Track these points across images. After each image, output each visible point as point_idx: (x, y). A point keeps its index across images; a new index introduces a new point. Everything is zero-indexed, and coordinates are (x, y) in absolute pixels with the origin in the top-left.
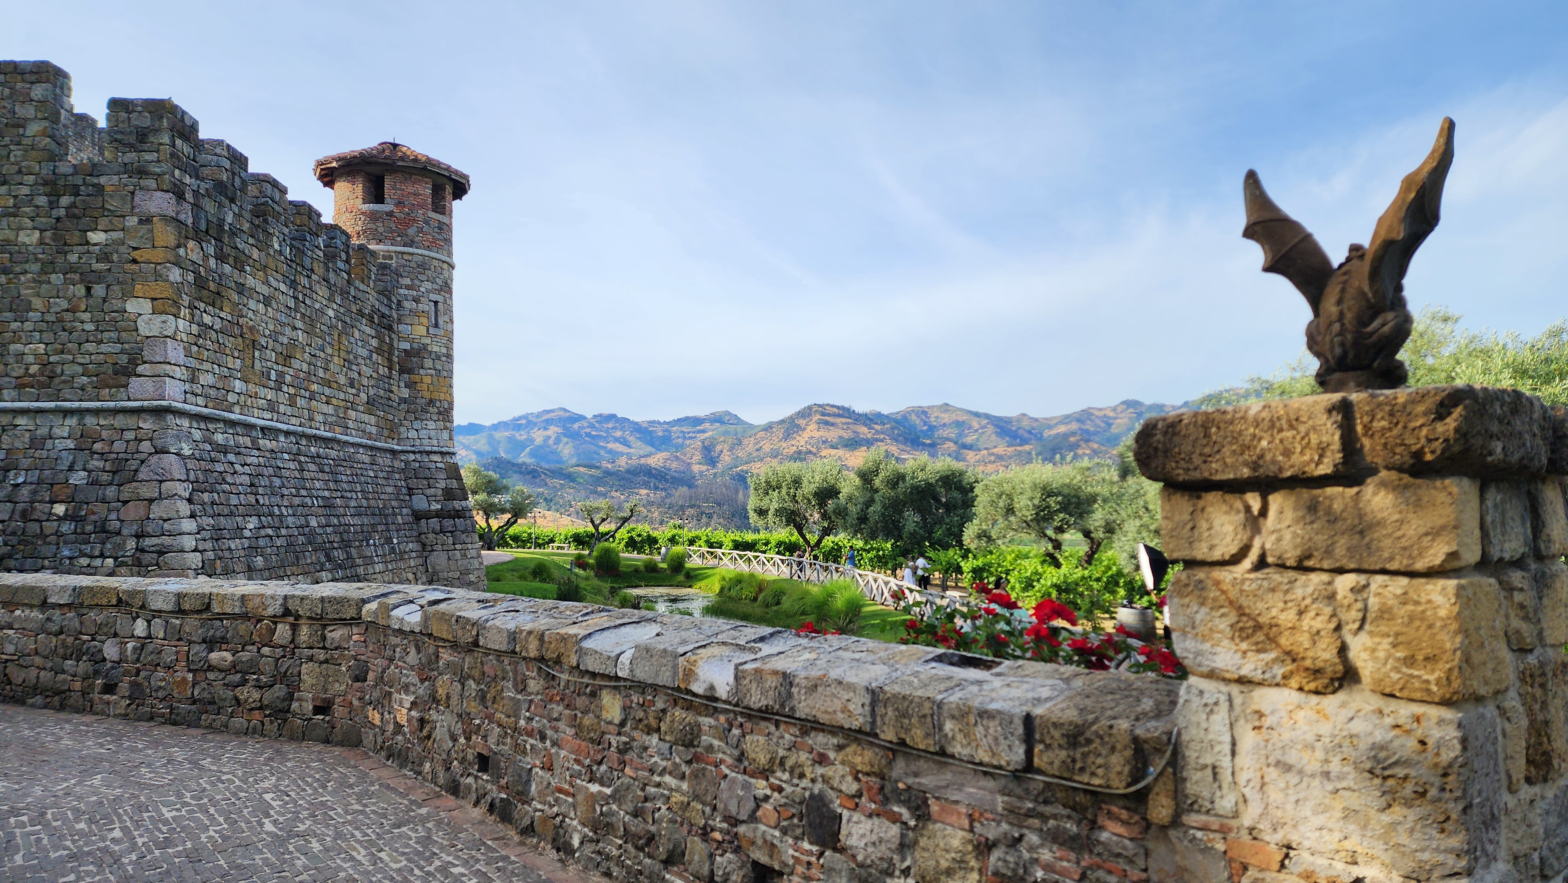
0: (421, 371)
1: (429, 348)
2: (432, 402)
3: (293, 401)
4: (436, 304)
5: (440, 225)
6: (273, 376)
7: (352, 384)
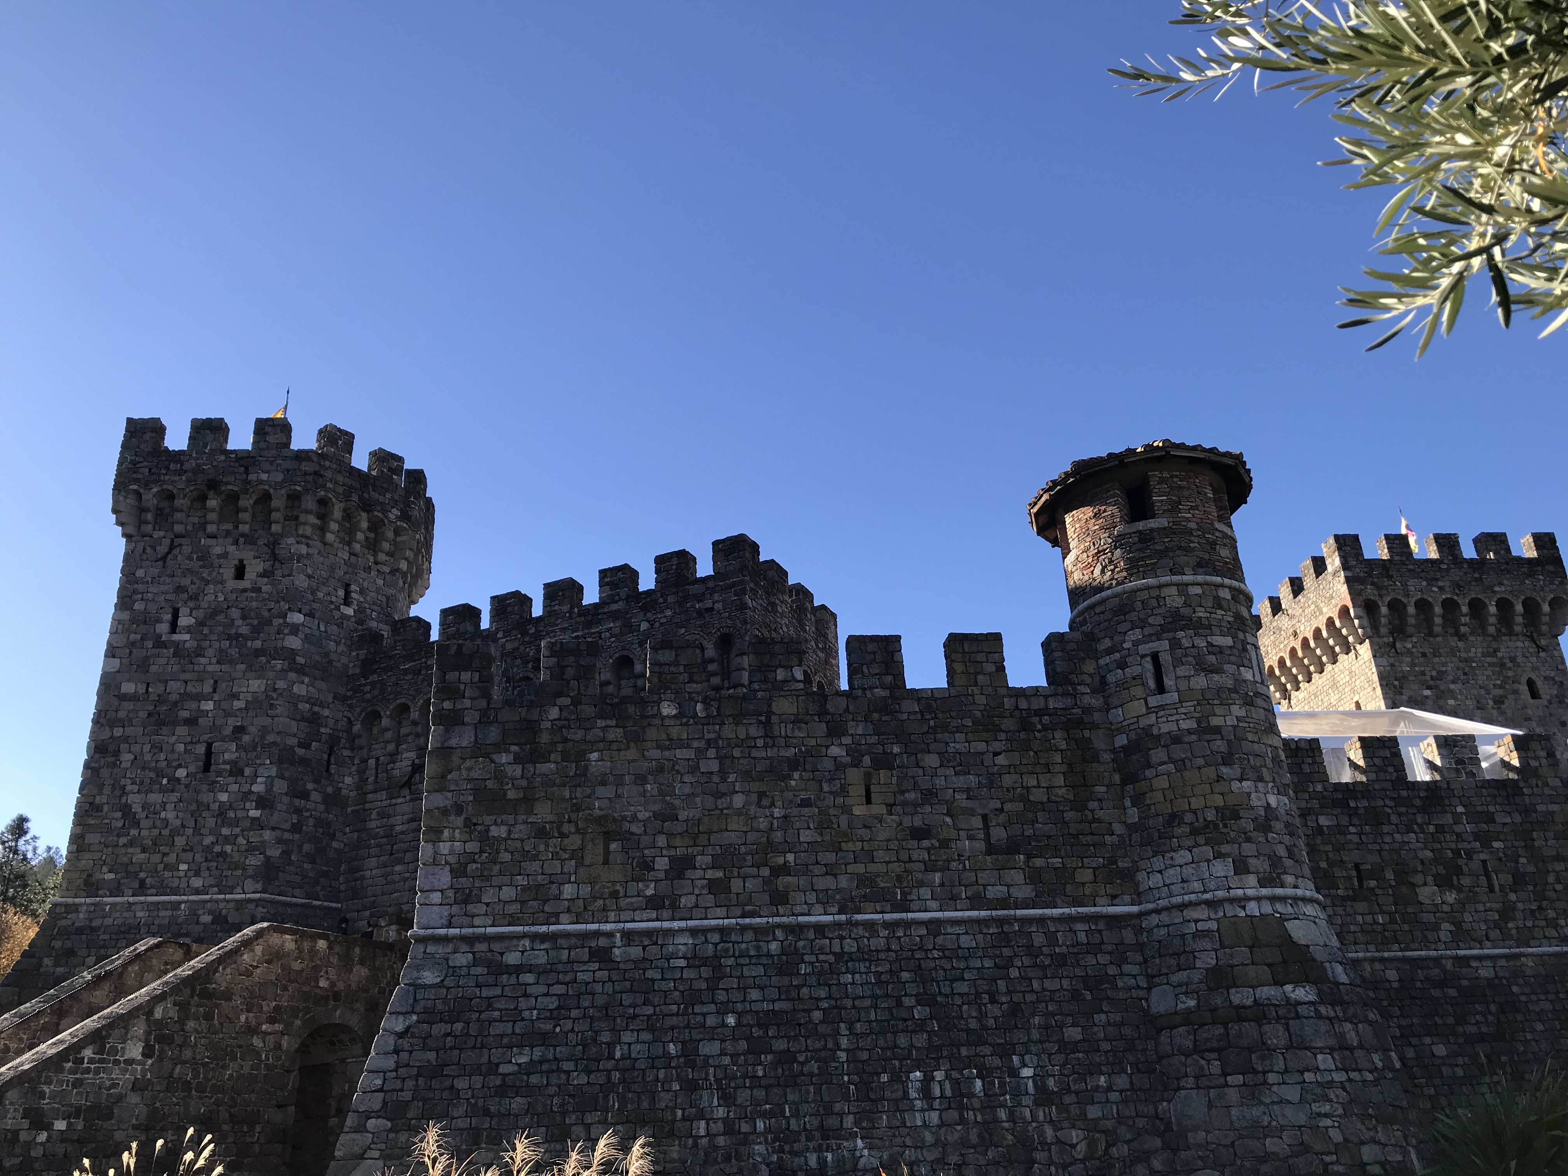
0: (1149, 773)
1: (1155, 731)
2: (1174, 818)
3: (714, 887)
4: (1155, 657)
5: (1145, 538)
6: (662, 863)
7: (919, 834)
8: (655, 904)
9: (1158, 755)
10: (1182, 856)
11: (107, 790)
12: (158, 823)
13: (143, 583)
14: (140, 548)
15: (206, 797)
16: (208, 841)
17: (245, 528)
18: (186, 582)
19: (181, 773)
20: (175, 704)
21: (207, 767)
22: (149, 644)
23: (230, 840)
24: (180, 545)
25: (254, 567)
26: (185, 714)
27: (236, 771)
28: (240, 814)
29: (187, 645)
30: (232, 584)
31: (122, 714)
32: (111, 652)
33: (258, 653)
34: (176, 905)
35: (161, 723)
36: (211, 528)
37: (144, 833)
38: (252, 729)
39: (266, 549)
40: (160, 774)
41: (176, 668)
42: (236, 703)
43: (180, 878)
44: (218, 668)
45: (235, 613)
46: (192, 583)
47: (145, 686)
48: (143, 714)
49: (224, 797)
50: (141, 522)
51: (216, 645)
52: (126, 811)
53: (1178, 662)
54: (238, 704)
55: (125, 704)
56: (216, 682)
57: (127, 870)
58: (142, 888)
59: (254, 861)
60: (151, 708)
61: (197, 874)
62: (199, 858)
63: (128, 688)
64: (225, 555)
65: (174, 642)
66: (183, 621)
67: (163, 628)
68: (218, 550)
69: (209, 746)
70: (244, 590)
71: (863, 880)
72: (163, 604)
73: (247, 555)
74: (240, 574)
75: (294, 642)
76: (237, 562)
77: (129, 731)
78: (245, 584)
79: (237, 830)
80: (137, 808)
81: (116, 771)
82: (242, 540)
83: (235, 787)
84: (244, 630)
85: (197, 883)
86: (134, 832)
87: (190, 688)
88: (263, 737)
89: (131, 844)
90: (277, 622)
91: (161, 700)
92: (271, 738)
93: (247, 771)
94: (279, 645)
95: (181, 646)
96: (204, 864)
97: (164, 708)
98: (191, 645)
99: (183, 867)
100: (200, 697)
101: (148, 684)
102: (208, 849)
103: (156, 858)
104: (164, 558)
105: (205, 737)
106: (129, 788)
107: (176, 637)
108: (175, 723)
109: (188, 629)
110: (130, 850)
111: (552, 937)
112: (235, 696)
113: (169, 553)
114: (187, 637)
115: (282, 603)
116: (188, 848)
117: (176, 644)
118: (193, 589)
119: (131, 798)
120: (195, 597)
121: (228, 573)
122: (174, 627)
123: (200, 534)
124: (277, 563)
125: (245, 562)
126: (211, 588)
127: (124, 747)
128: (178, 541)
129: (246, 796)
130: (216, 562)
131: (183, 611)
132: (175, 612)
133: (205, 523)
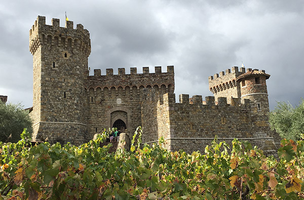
0: (257, 121)
1: (258, 115)
2: (260, 127)
3: (207, 133)
4: (259, 105)
5: (259, 87)
6: (200, 130)
7: (230, 127)
8: (199, 135)
9: (258, 118)
10: (260, 132)
11: (46, 100)
12: (57, 108)
13: (46, 55)
14: (44, 48)
15: (66, 103)
16: (67, 112)
17: (66, 46)
18: (55, 56)
19: (60, 98)
20: (57, 83)
21: (65, 97)
22: (50, 70)
23: (71, 112)
25: (69, 55)
27: (71, 98)
28: (73, 107)
30: (65, 58)
31: (47, 84)
32: (42, 71)
33: (72, 74)
34: (63, 124)
35: (55, 87)
36: (59, 45)
37: (55, 109)
38: (73, 90)
39: (71, 51)
40: (56, 98)
41: (56, 76)
43: (63, 119)
44: (64, 76)
45: (66, 65)
46: (57, 57)
47: (50, 79)
48: (51, 85)
49: (69, 103)
50: (44, 42)
51: (63, 71)
52: (51, 104)
53: (262, 106)
54: (70, 85)
55: (47, 82)
56: (64, 79)
57: (53, 117)
58: (56, 121)
59: (77, 116)
61: (66, 118)
62: (66, 115)
63: (47, 79)
64: (62, 51)
66: (56, 65)
67: (52, 66)
69: (65, 93)
70: (67, 60)
71: (223, 133)
72: (51, 61)
73: (67, 52)
74: (66, 56)
75: (78, 72)
76: (65, 53)
77: (49, 88)
78: (67, 58)
79: (72, 110)
80: (53, 104)
81: (47, 96)
82: (65, 48)
83: (71, 102)
84: (69, 69)
85: (66, 120)
86: (53, 109)
87: (60, 80)
88: (75, 92)
89: (53, 112)
90: (75, 68)
91: (54, 82)
92: (77, 92)
93: (73, 98)
94: (76, 73)
97: (55, 84)
98: (58, 71)
99: (63, 117)
100: (62, 82)
102: (67, 114)
103: (58, 115)
104: (50, 51)
105: (64, 91)
106: (51, 100)
108: (58, 87)
109: (57, 67)
111: (188, 139)
112: (69, 83)
113: (51, 49)
114: (57, 69)
115: (75, 64)
116: (64, 113)
117: (55, 70)
119: (51, 102)
120: (57, 60)
121: (64, 56)
122: (54, 67)
123: (57, 46)
124: (73, 54)
126: (61, 59)
127: (48, 91)
128: (52, 47)
129: (73, 103)
130: (61, 53)
131: (55, 63)
132: (54, 63)
133: (58, 43)
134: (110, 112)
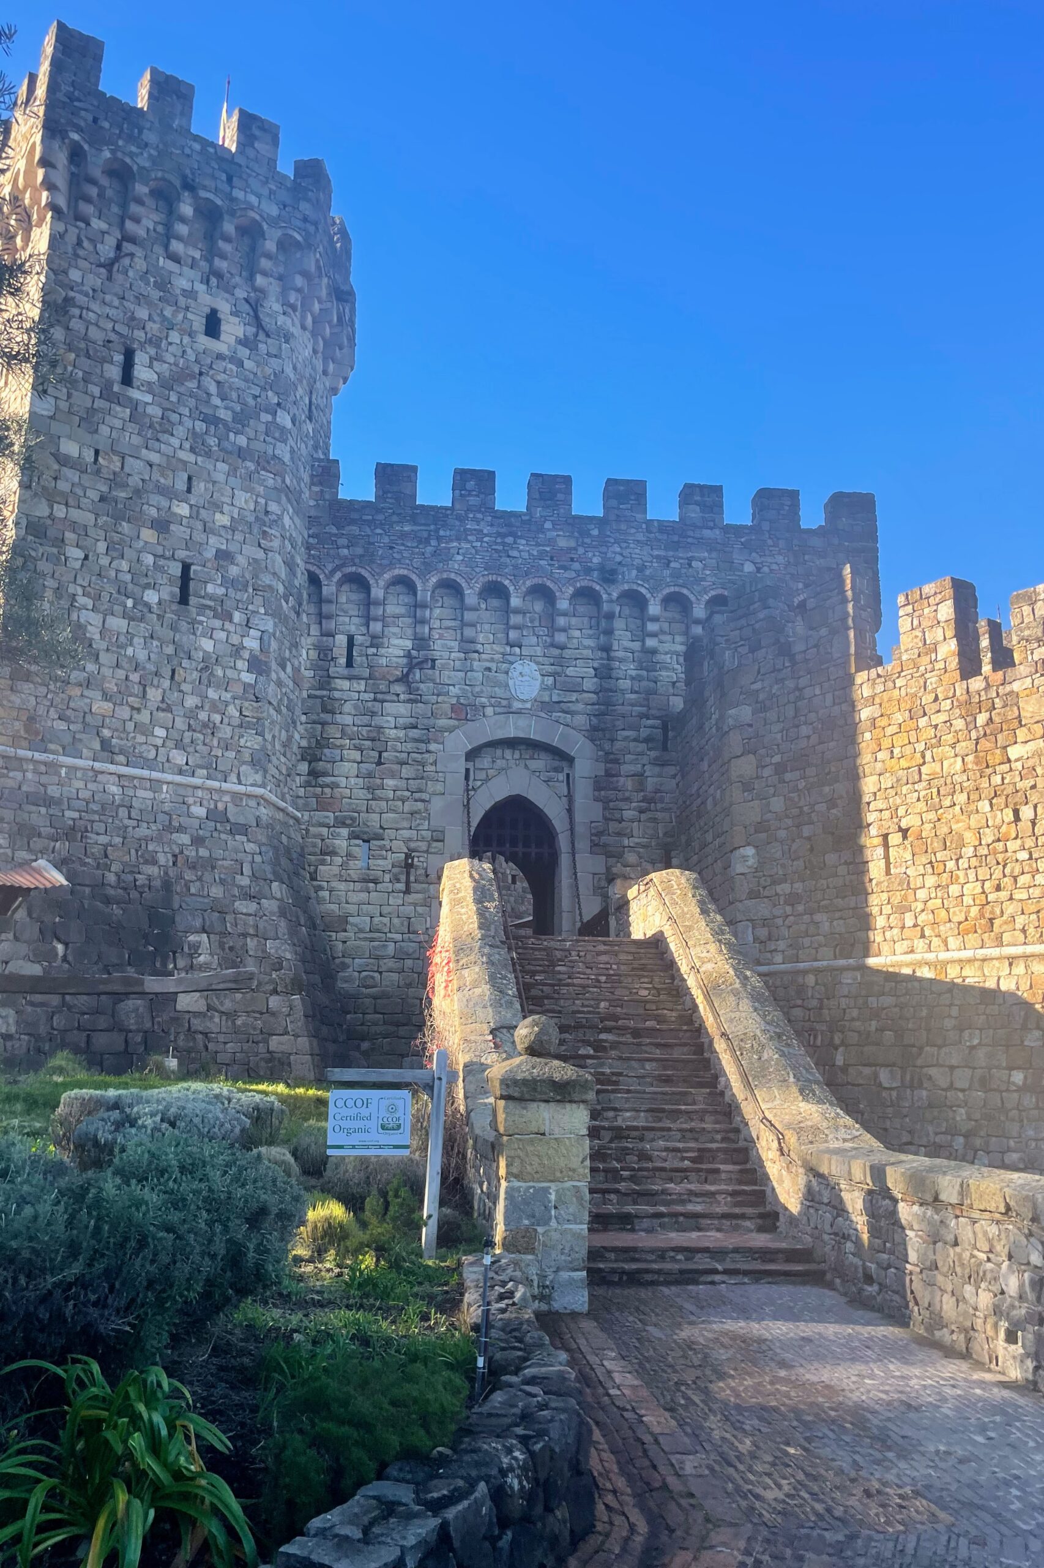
12: (124, 663)
13: (81, 292)
14: (71, 238)
15: (185, 640)
16: (191, 701)
17: (221, 265)
18: (142, 313)
19: (151, 597)
20: (138, 492)
21: (184, 600)
22: (96, 391)
23: (219, 707)
24: (132, 255)
25: (233, 329)
26: (153, 512)
27: (222, 613)
28: (230, 673)
29: (150, 410)
30: (204, 341)
31: (63, 486)
33: (241, 453)
34: (155, 785)
35: (118, 517)
36: (177, 248)
37: (107, 672)
38: (240, 559)
39: (247, 307)
40: (123, 591)
41: (136, 440)
42: (218, 516)
43: (157, 748)
44: (191, 458)
45: (210, 385)
46: (150, 318)
47: (92, 453)
48: (94, 495)
49: (207, 645)
50: (77, 195)
51: (188, 423)
52: (78, 633)
54: (222, 520)
55: (67, 472)
56: (190, 478)
57: (88, 724)
58: (107, 752)
59: (250, 741)
60: (105, 488)
61: (179, 745)
62: (181, 724)
63: (69, 447)
64: (192, 294)
65: (130, 399)
66: (142, 372)
67: (114, 372)
68: (182, 283)
69: (186, 568)
70: (220, 357)
72: (113, 337)
73: (222, 305)
76: (207, 310)
77: (75, 514)
78: (220, 347)
79: (227, 696)
80: (93, 632)
81: (60, 569)
82: (214, 281)
83: (223, 635)
84: (224, 414)
85: (179, 758)
86: (91, 667)
87: (156, 476)
88: (255, 576)
89: (88, 684)
90: (266, 417)
91: (117, 481)
92: (266, 579)
93: (237, 617)
94: (270, 452)
95: (140, 409)
96: (188, 734)
97: (123, 495)
98: (155, 411)
99: (160, 732)
100: (169, 493)
101: (97, 452)
102: (191, 714)
103: (124, 712)
104: (109, 266)
105: (182, 554)
106: (82, 600)
107: (135, 394)
108: (138, 521)
109: (149, 387)
110: (86, 693)
112: (218, 507)
113: (117, 259)
114: (148, 398)
115: (270, 393)
116: (164, 706)
117: (135, 405)
118: (154, 328)
119: (86, 616)
120: (154, 342)
121: (199, 323)
122: (127, 379)
123: (159, 249)
124: (261, 332)
125: (221, 315)
126: (175, 337)
127: (70, 536)
128: (128, 247)
129: (237, 650)
130: (182, 301)
131: (141, 358)
132: (129, 357)
133: (169, 235)
134: (459, 742)
